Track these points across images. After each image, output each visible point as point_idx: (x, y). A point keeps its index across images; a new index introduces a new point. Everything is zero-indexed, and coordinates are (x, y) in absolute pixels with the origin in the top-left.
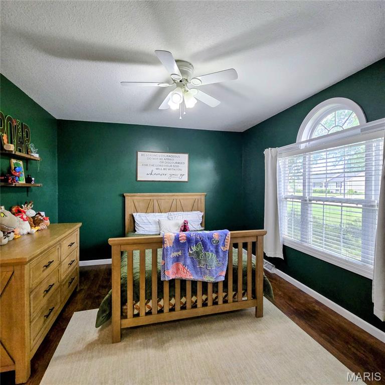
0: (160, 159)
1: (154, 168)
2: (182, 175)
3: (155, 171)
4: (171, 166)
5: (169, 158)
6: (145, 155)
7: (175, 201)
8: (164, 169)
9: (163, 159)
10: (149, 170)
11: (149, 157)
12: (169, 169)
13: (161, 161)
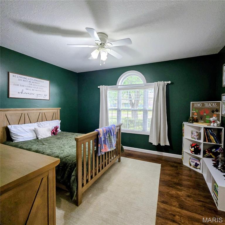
0: (29, 82)
1: (24, 88)
2: (46, 95)
3: (25, 91)
4: (38, 88)
5: (36, 82)
6: (16, 76)
7: (41, 114)
8: (32, 90)
9: (32, 82)
10: (20, 89)
11: (20, 79)
12: (37, 90)
13: (30, 83)
